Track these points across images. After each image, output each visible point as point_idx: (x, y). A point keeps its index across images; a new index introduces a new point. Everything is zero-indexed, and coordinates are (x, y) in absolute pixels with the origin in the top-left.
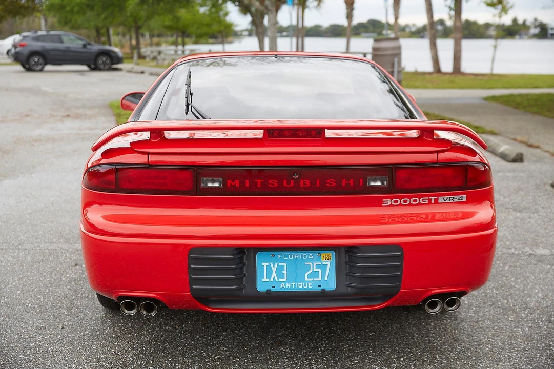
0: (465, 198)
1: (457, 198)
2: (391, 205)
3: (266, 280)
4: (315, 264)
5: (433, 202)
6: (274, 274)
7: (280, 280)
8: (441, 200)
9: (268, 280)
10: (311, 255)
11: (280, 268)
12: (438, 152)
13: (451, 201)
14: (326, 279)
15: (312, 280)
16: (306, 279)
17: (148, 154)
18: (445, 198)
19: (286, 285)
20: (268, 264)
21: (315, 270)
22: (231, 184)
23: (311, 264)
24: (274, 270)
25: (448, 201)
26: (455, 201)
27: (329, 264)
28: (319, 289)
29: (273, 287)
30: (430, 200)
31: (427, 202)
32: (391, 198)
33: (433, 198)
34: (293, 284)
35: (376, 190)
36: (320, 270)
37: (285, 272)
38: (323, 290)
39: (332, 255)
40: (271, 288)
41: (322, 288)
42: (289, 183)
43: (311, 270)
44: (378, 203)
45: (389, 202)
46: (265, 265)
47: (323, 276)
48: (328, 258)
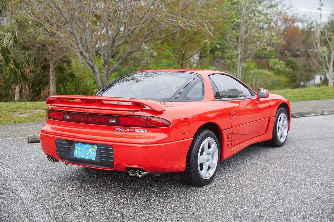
0: (146, 131)
1: (142, 130)
2: (118, 131)
3: (76, 153)
4: (91, 149)
5: (133, 131)
6: (79, 151)
7: (80, 154)
8: (136, 130)
10: (90, 146)
11: (81, 150)
12: (134, 111)
13: (140, 131)
15: (89, 155)
16: (87, 155)
17: (54, 106)
18: (138, 130)
19: (81, 156)
21: (90, 152)
22: (71, 118)
23: (89, 149)
24: (79, 150)
25: (139, 131)
26: (142, 131)
27: (94, 150)
28: (90, 159)
31: (131, 131)
33: (133, 129)
34: (84, 156)
35: (113, 124)
39: (96, 147)
40: (77, 156)
42: (86, 119)
44: (113, 130)
45: (117, 129)
46: (77, 148)
47: (92, 154)
48: (94, 148)
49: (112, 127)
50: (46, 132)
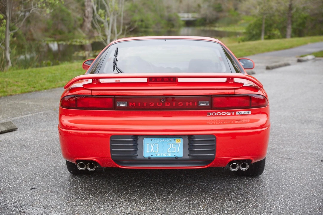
0: (250, 112)
1: (246, 112)
2: (211, 116)
4: (172, 144)
5: (233, 114)
6: (152, 149)
7: (155, 152)
8: (237, 113)
9: (149, 152)
10: (170, 140)
11: (155, 146)
12: (235, 89)
13: (243, 114)
14: (178, 152)
15: (171, 152)
16: (168, 152)
17: (91, 90)
18: (240, 112)
19: (158, 154)
20: (149, 144)
21: (173, 147)
22: (131, 105)
23: (170, 144)
24: (152, 147)
25: (241, 114)
26: (245, 114)
27: (179, 144)
28: (175, 157)
29: (151, 155)
30: (231, 113)
32: (212, 112)
33: (233, 112)
34: (162, 154)
35: (203, 108)
36: (175, 147)
37: (158, 148)
38: (177, 157)
39: (181, 139)
41: (176, 156)
42: (160, 104)
43: (171, 147)
44: (205, 114)
45: (210, 114)
46: (148, 144)
47: (177, 150)
48: (179, 141)
49: (203, 112)
50: (69, 127)
